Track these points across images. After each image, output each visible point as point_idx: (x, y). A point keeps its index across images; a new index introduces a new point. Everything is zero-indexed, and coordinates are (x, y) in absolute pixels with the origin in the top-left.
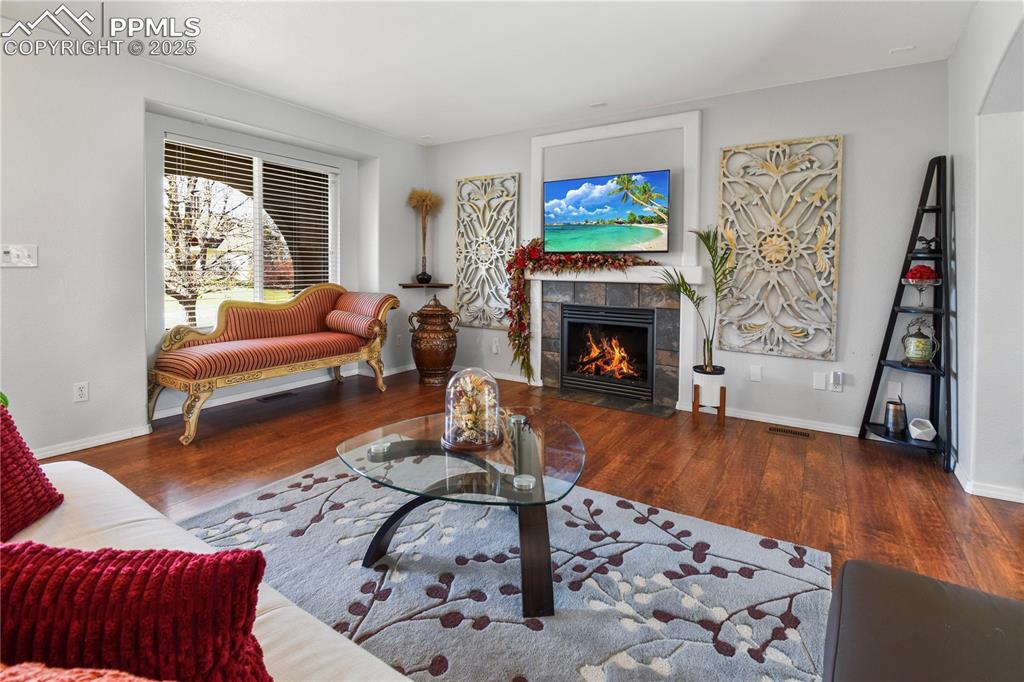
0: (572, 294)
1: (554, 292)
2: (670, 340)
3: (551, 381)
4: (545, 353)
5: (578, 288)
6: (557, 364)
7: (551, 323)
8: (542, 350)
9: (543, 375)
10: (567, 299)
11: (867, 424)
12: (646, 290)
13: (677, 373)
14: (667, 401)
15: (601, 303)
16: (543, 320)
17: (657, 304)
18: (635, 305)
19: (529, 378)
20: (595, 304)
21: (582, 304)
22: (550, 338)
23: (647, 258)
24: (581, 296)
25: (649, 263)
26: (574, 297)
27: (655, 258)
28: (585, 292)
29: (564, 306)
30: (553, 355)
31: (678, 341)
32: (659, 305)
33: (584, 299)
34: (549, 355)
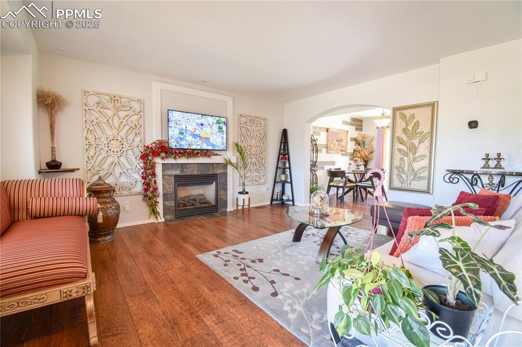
0: (180, 170)
1: (169, 169)
2: (224, 185)
3: (168, 217)
4: (165, 202)
5: (184, 166)
6: (172, 207)
7: (168, 186)
8: (163, 201)
9: (164, 215)
10: (178, 172)
11: (272, 200)
12: (215, 166)
13: (226, 198)
14: (223, 210)
15: (195, 173)
16: (163, 185)
17: (219, 171)
18: (211, 173)
19: (157, 218)
20: (192, 174)
21: (186, 174)
22: (168, 194)
23: (215, 152)
24: (185, 170)
25: (217, 155)
26: (182, 171)
27: (218, 153)
28: (187, 168)
29: (176, 176)
30: (170, 203)
31: (227, 185)
32: (220, 172)
33: (187, 172)
34: (167, 203)
